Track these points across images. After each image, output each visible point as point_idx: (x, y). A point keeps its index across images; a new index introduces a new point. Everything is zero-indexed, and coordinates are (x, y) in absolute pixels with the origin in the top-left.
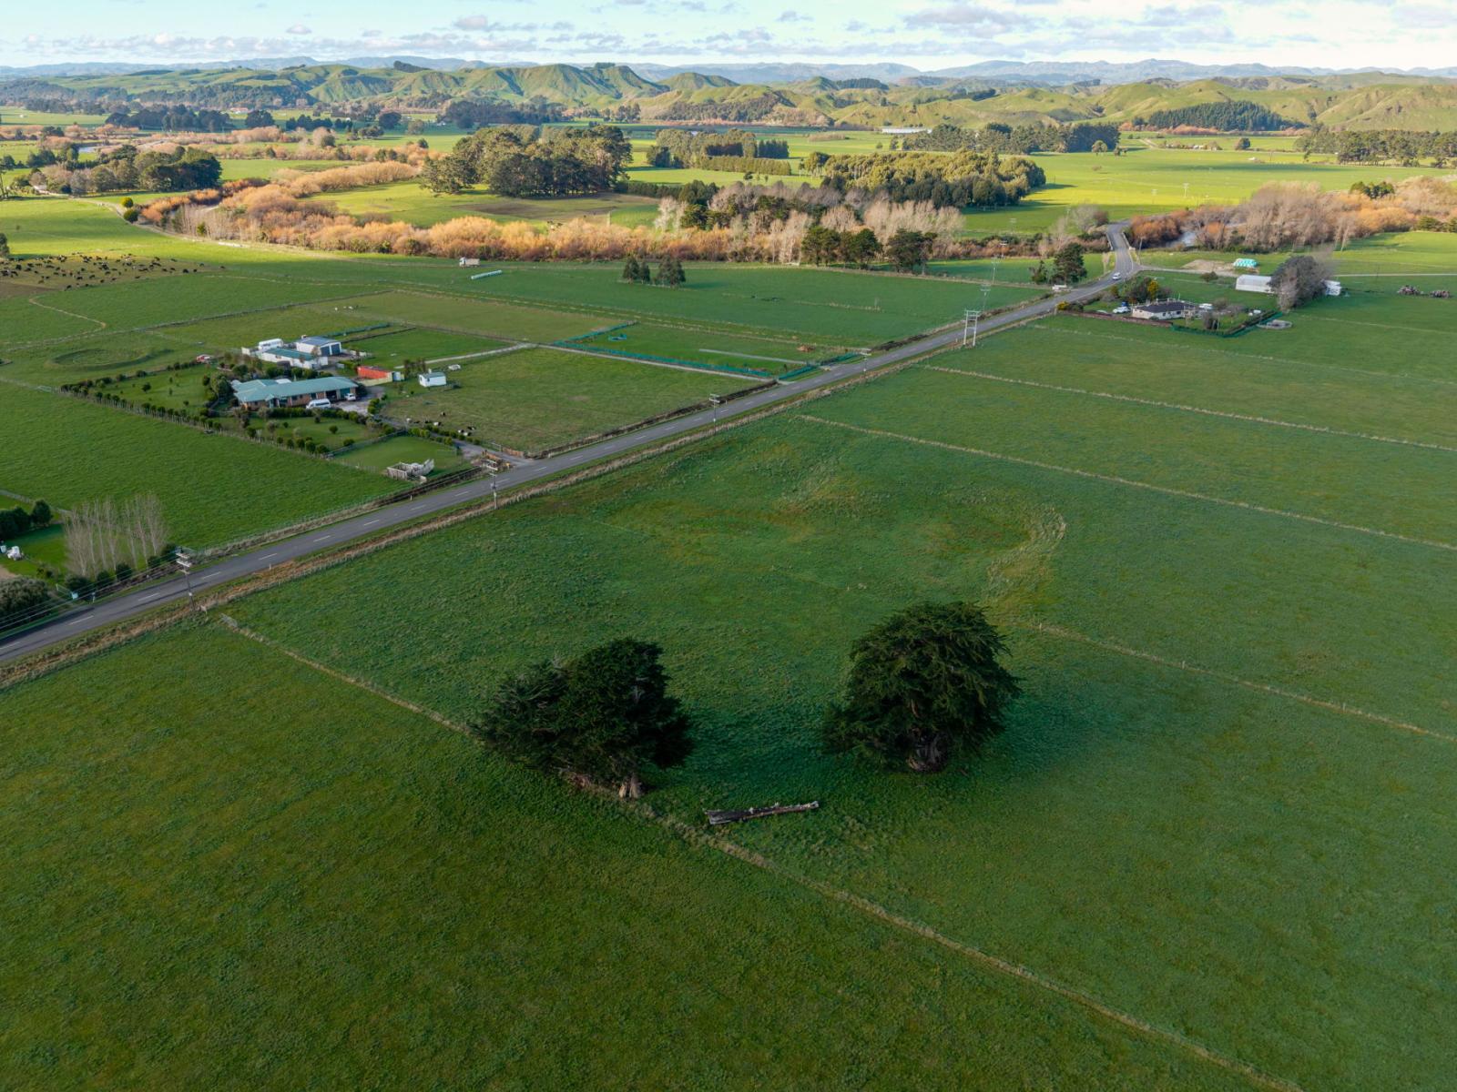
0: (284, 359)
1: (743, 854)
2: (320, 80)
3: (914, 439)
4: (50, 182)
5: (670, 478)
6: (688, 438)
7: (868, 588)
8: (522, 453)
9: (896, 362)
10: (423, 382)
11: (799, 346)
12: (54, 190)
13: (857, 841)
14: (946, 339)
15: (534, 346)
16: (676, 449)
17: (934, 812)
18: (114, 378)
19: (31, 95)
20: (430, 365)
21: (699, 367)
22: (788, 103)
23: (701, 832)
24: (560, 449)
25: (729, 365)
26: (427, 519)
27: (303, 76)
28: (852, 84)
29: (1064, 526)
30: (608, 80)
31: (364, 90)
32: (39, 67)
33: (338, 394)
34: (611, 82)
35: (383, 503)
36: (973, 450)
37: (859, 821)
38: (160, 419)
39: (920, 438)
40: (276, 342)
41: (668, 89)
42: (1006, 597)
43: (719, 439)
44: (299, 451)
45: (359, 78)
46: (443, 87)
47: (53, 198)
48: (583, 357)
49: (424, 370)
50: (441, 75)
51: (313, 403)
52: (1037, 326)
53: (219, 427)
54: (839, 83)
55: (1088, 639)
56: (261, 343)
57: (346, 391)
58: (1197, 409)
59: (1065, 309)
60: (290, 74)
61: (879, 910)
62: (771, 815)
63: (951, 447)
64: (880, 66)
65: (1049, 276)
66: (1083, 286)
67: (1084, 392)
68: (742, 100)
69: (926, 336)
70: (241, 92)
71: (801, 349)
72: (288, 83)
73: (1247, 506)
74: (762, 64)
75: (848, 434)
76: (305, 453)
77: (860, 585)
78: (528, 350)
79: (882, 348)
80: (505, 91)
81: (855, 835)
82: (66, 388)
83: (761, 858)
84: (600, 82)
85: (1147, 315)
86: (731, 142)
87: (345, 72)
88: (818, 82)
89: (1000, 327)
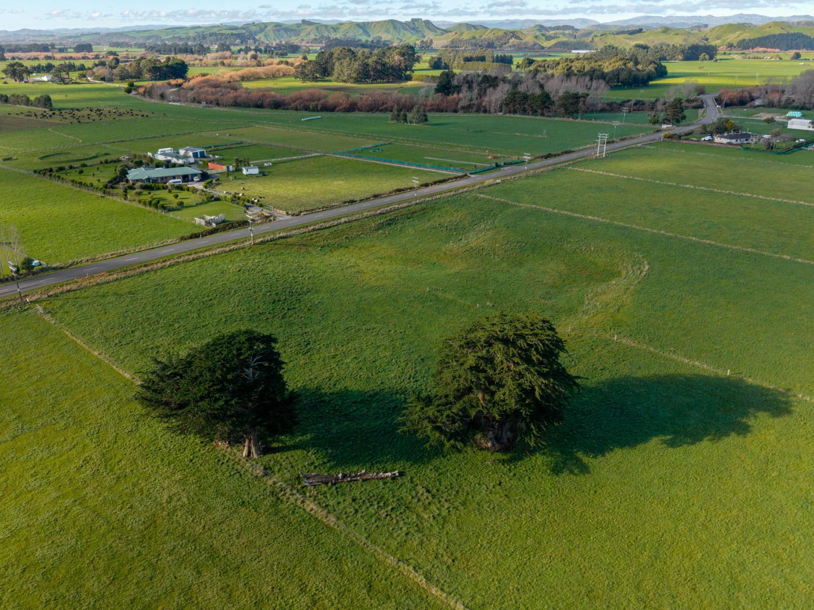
0: (169, 158)
1: (321, 514)
2: (262, 30)
3: (551, 210)
4: (96, 74)
5: (378, 230)
6: (397, 206)
7: (493, 306)
8: (284, 212)
9: (549, 165)
10: (245, 172)
11: (489, 156)
12: (96, 79)
13: (421, 510)
14: (586, 153)
15: (322, 154)
16: (387, 212)
17: (494, 487)
18: (67, 167)
19: (115, 40)
20: (252, 164)
21: (420, 166)
22: (518, 38)
23: (295, 492)
24: (312, 210)
25: (439, 166)
26: (204, 249)
27: (253, 29)
28: (558, 28)
29: (647, 267)
30: (418, 28)
31: (285, 35)
32: (123, 28)
33: (190, 177)
34: (420, 29)
35: (183, 239)
36: (590, 217)
37: (428, 491)
38: (78, 189)
39: (554, 208)
40: (168, 150)
41: (451, 32)
42: (595, 316)
43: (418, 207)
44: (148, 208)
45: (283, 29)
46: (327, 33)
47: (96, 83)
48: (350, 161)
49: (247, 165)
50: (326, 26)
51: (171, 181)
52: (648, 147)
53: (109, 194)
54: (550, 28)
55: (652, 349)
56: (160, 150)
57: (196, 175)
58: (755, 196)
59: (668, 137)
60: (246, 27)
61: (420, 579)
62: (357, 480)
63: (575, 215)
64: (577, 20)
65: (660, 120)
66: (683, 126)
67: (675, 184)
68: (492, 36)
69: (574, 152)
70: (219, 37)
71: (490, 157)
72: (244, 31)
73: (789, 258)
74: (508, 20)
75: (506, 205)
76: (152, 209)
77: (488, 303)
78: (318, 156)
79: (542, 157)
80: (360, 34)
81: (420, 503)
82: (35, 172)
83: (334, 519)
84: (414, 29)
85: (725, 141)
86: (479, 55)
87: (275, 26)
88: (537, 28)
89: (623, 147)
